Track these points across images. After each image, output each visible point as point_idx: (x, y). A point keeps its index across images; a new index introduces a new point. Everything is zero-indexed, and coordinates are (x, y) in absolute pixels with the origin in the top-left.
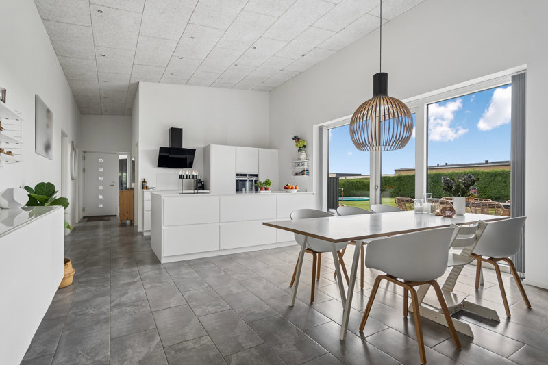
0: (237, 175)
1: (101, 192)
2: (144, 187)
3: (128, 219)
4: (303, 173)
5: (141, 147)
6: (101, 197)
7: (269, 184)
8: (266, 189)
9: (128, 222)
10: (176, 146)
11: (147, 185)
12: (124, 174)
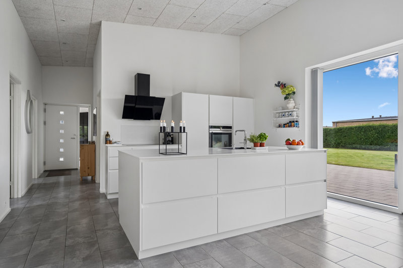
0: (212, 127)
1: (62, 145)
2: (108, 141)
3: (89, 175)
4: (291, 124)
5: (104, 96)
6: (62, 150)
7: (266, 138)
8: (262, 145)
9: (90, 178)
10: (142, 94)
11: (111, 139)
12: (85, 127)
